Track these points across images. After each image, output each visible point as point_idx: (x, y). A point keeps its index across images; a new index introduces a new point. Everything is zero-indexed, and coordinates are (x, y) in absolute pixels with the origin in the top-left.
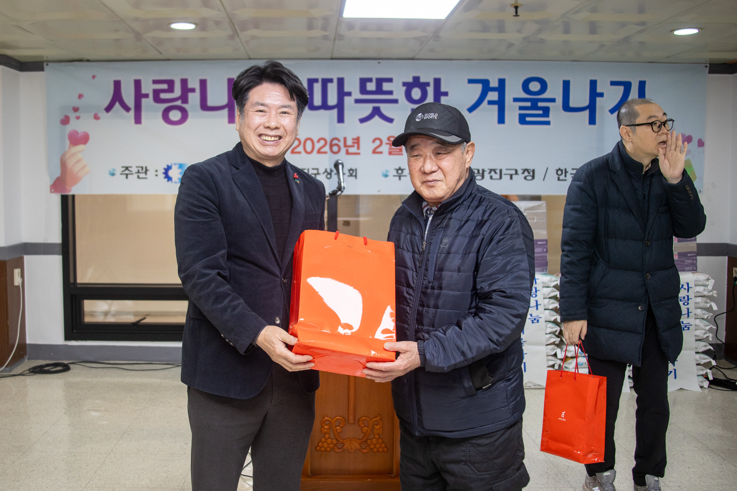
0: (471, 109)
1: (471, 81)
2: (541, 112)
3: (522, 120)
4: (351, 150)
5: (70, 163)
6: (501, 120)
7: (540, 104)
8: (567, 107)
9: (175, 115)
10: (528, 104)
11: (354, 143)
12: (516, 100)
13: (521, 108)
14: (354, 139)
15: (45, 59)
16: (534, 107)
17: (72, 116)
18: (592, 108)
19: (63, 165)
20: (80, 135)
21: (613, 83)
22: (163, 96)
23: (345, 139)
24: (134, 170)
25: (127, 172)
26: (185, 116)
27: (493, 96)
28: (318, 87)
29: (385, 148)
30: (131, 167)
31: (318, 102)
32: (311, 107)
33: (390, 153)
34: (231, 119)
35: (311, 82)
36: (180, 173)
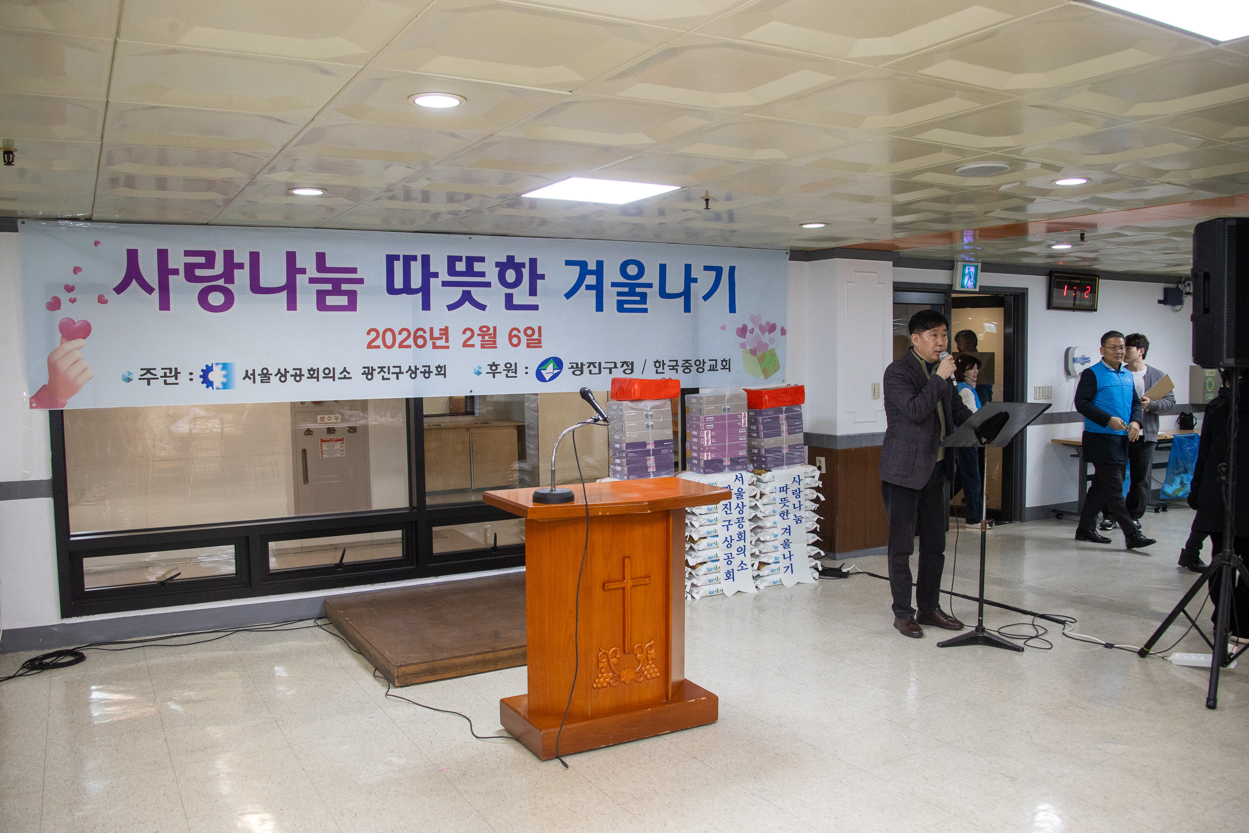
0: (569, 295)
1: (568, 263)
2: (638, 298)
3: (621, 308)
4: (439, 343)
5: (63, 365)
6: (599, 307)
7: (638, 290)
8: (663, 294)
9: (216, 299)
10: (626, 290)
11: (440, 334)
12: (614, 285)
13: (619, 294)
14: (441, 330)
15: (20, 214)
16: (632, 293)
17: (64, 297)
18: (686, 294)
19: (52, 368)
20: (76, 325)
21: (707, 268)
22: (199, 272)
23: (431, 329)
24: (159, 373)
25: (149, 376)
26: (229, 300)
27: (591, 280)
28: (398, 266)
29: (477, 340)
30: (155, 369)
31: (399, 284)
32: (391, 290)
33: (483, 346)
34: (292, 305)
35: (391, 260)
36: (225, 376)
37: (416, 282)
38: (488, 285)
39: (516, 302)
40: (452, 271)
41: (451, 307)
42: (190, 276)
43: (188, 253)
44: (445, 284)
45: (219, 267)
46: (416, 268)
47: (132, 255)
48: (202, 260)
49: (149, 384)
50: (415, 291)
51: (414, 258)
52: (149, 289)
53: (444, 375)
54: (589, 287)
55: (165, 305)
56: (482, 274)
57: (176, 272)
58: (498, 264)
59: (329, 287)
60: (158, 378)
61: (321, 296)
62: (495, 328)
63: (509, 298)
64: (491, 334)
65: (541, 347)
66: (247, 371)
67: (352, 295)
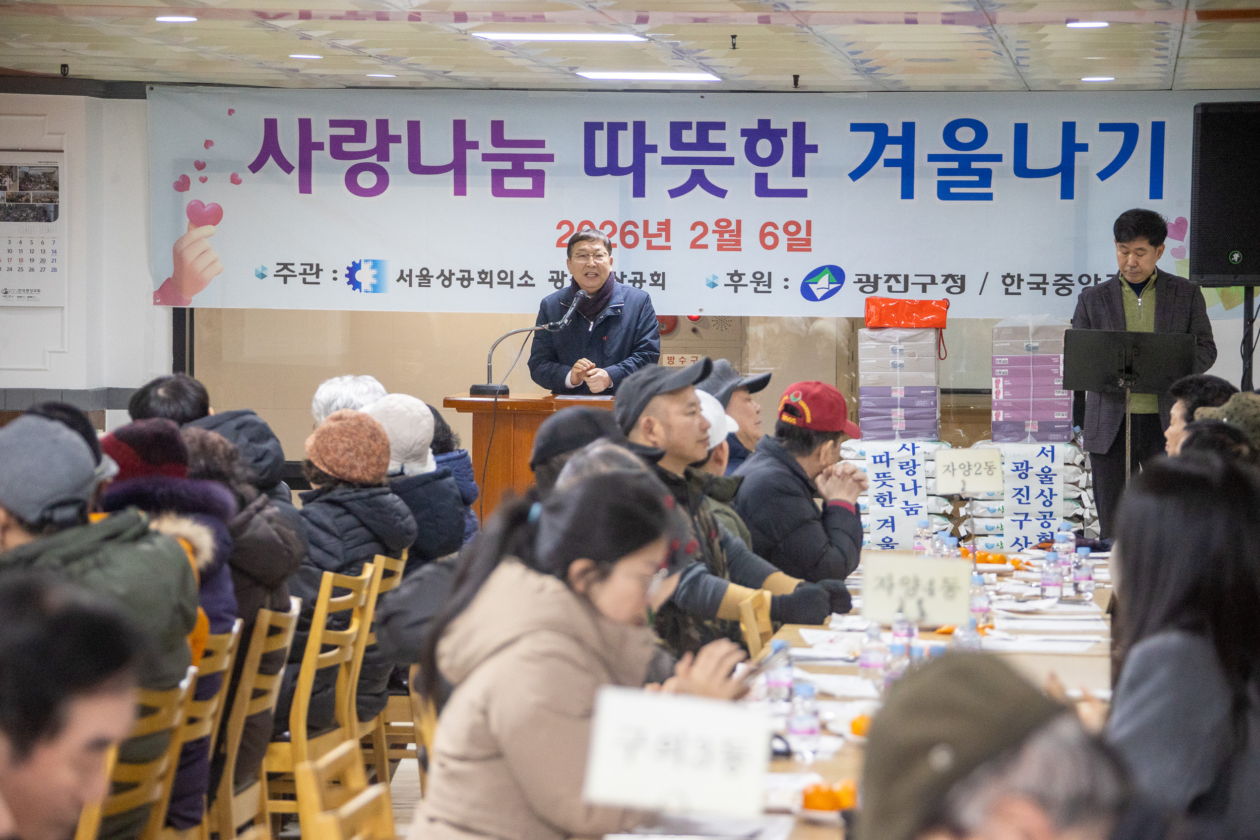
0: (855, 175)
1: (855, 127)
2: (975, 178)
3: (944, 192)
4: (656, 242)
5: (190, 256)
6: (907, 192)
7: (975, 165)
8: (1021, 170)
9: (367, 180)
10: (954, 165)
11: (659, 230)
12: (932, 158)
13: (942, 172)
14: (659, 224)
15: (148, 79)
16: (965, 169)
17: (194, 176)
18: (1066, 170)
19: (178, 258)
20: (206, 209)
21: (1104, 127)
22: (347, 147)
23: (646, 223)
24: (298, 269)
25: (285, 272)
26: (383, 182)
27: (893, 151)
28: (601, 138)
29: (711, 239)
30: (293, 264)
31: (601, 161)
32: (591, 169)
33: (720, 248)
34: (460, 189)
35: (591, 129)
36: (375, 276)
37: (626, 159)
38: (730, 161)
39: (771, 185)
40: (676, 142)
41: (674, 193)
42: (338, 153)
43: (334, 124)
44: (666, 161)
45: (371, 142)
46: (626, 140)
47: (271, 126)
48: (351, 131)
49: (285, 282)
50: (623, 172)
51: (624, 126)
52: (288, 168)
53: (663, 285)
54: (889, 163)
55: (305, 186)
56: (721, 147)
57: (320, 146)
58: (744, 132)
59: (508, 165)
60: (296, 276)
61: (498, 176)
62: (739, 222)
63: (761, 180)
64: (733, 231)
65: (810, 250)
66: (402, 271)
67: (538, 177)
